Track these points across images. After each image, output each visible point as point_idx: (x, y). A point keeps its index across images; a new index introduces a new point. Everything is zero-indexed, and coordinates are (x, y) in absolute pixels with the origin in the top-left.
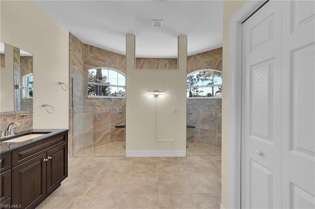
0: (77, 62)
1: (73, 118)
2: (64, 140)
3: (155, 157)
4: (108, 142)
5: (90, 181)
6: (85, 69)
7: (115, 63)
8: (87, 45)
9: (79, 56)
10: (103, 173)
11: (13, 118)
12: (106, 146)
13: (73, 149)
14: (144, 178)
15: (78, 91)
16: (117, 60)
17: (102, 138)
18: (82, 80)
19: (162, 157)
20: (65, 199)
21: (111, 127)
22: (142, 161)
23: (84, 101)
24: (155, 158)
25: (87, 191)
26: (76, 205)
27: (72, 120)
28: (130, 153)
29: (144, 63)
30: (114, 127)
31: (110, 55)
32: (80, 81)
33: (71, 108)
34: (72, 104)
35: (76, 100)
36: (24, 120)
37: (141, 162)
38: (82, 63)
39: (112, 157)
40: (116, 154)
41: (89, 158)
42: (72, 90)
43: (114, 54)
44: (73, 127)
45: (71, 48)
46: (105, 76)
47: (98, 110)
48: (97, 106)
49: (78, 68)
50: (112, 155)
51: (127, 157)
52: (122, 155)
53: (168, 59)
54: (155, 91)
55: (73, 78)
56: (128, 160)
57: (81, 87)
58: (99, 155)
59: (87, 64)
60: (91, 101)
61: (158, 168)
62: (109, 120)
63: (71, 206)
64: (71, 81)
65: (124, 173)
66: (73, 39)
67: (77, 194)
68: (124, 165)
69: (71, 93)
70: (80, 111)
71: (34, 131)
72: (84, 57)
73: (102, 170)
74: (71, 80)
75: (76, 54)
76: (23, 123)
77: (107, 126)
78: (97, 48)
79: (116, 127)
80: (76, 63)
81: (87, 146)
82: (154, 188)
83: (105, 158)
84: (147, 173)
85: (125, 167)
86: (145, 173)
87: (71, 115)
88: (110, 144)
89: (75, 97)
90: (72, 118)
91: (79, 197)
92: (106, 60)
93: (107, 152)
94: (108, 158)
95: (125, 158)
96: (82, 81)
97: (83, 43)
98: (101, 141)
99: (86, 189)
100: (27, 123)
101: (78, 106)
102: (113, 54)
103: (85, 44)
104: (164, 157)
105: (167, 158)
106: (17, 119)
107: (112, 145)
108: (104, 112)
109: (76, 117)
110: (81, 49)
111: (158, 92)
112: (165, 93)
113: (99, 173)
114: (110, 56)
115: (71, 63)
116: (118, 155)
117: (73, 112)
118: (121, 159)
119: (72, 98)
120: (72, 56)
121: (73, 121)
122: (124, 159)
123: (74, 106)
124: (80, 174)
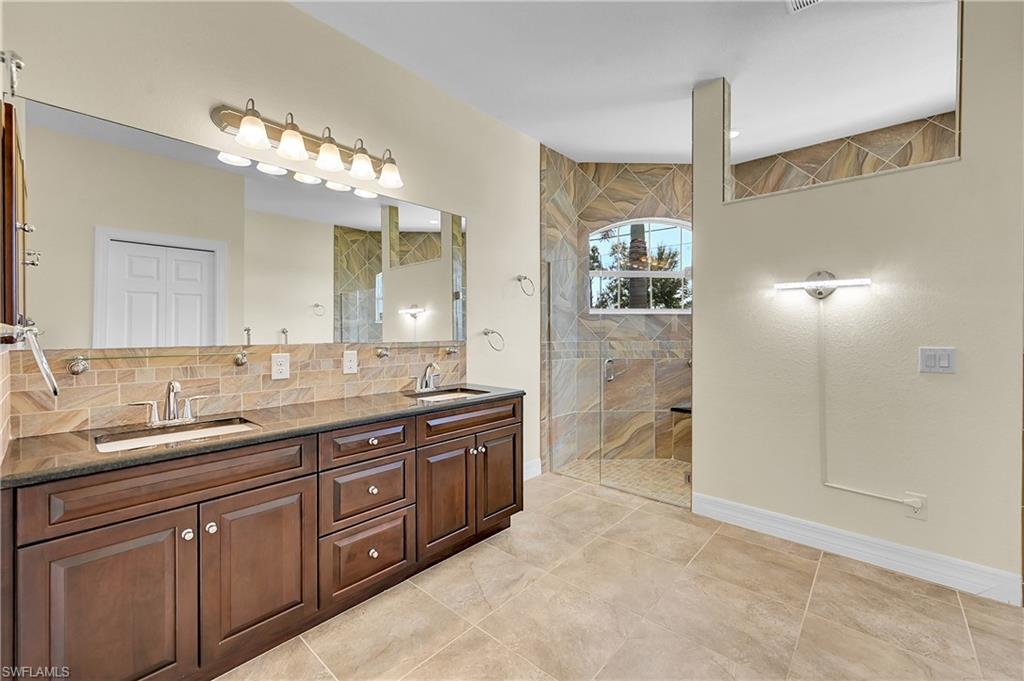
0: (559, 217)
1: (550, 370)
2: (514, 416)
3: (820, 551)
4: (647, 455)
5: (570, 541)
6: (582, 234)
7: (671, 199)
8: (587, 164)
9: (566, 201)
10: (607, 535)
11: (435, 356)
12: (640, 466)
13: (550, 450)
14: (740, 605)
15: (563, 295)
16: (678, 186)
17: (628, 437)
18: (574, 264)
19: (857, 562)
20: (511, 561)
21: (656, 408)
22: (750, 544)
23: (580, 324)
24: (815, 554)
25: (559, 563)
26: (526, 582)
27: (547, 373)
28: (705, 500)
29: (787, 169)
30: (668, 410)
31: (652, 175)
32: (570, 269)
33: (546, 342)
34: (548, 332)
35: (559, 321)
36: (452, 362)
37: (745, 548)
38: (575, 218)
39: (648, 501)
40: (664, 495)
41: (587, 484)
42: (547, 294)
43: (667, 168)
44: (550, 392)
45: (544, 184)
46: (673, 251)
47: (618, 351)
48: (615, 339)
49: (564, 233)
50: (649, 494)
51: (697, 516)
52: (683, 504)
53: (923, 121)
54: (819, 275)
55: (549, 264)
56: (697, 525)
57: (570, 286)
58: (612, 484)
59: (588, 218)
60: (597, 324)
61: (814, 594)
62: (649, 384)
63: (518, 580)
64: (545, 270)
65: (672, 559)
66: (550, 157)
67: (535, 560)
68: (680, 535)
69: (545, 303)
70: (568, 350)
71: (468, 388)
72: (580, 202)
73: (609, 527)
74: (546, 268)
75: (557, 199)
76: (451, 368)
77: (645, 403)
78: (614, 164)
79: (673, 410)
80: (557, 221)
81: (586, 453)
82: (770, 655)
83: (628, 496)
84: (758, 590)
85: (682, 542)
86: (750, 588)
87: (546, 360)
88: (655, 463)
89: (554, 312)
90: (547, 367)
91: (538, 569)
92: (640, 196)
93: (638, 482)
94: (636, 500)
95: (687, 514)
96: (573, 269)
97: (574, 163)
98: (625, 445)
99: (557, 559)
100: (455, 369)
101: (563, 337)
102: (663, 172)
103: (582, 164)
104: (866, 565)
105: (884, 572)
106: (440, 358)
107: (658, 465)
108: (636, 357)
109: (559, 365)
110: (572, 180)
111: (832, 277)
112: (866, 281)
113: (597, 529)
114: (654, 179)
115: (546, 222)
116: (667, 500)
117: (549, 354)
118: (677, 516)
119: (549, 315)
120: (549, 206)
121: (550, 377)
122: (682, 518)
123: (552, 338)
124: (554, 517)
